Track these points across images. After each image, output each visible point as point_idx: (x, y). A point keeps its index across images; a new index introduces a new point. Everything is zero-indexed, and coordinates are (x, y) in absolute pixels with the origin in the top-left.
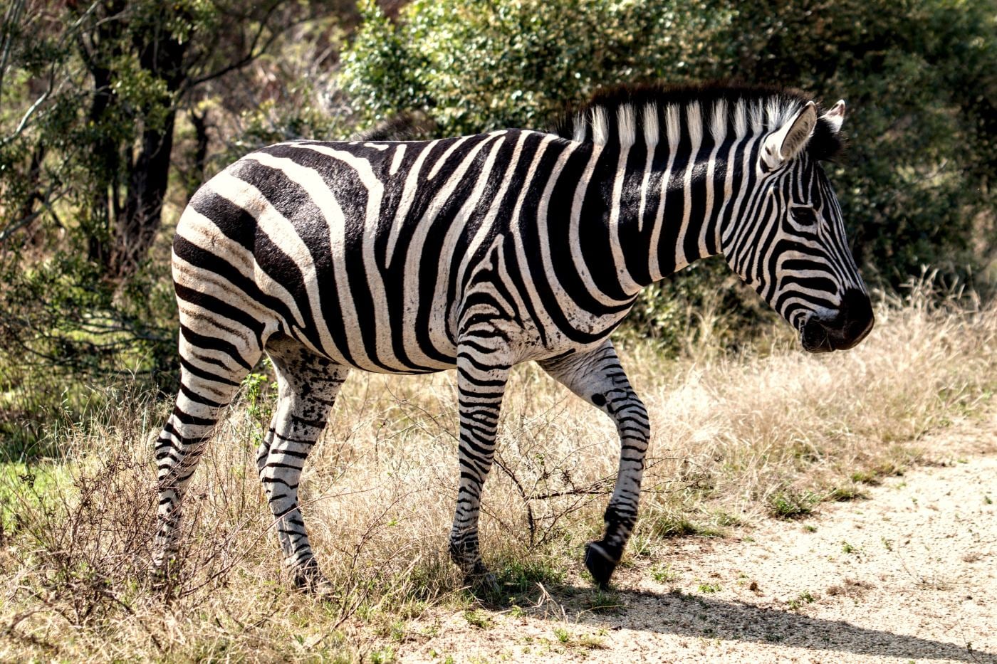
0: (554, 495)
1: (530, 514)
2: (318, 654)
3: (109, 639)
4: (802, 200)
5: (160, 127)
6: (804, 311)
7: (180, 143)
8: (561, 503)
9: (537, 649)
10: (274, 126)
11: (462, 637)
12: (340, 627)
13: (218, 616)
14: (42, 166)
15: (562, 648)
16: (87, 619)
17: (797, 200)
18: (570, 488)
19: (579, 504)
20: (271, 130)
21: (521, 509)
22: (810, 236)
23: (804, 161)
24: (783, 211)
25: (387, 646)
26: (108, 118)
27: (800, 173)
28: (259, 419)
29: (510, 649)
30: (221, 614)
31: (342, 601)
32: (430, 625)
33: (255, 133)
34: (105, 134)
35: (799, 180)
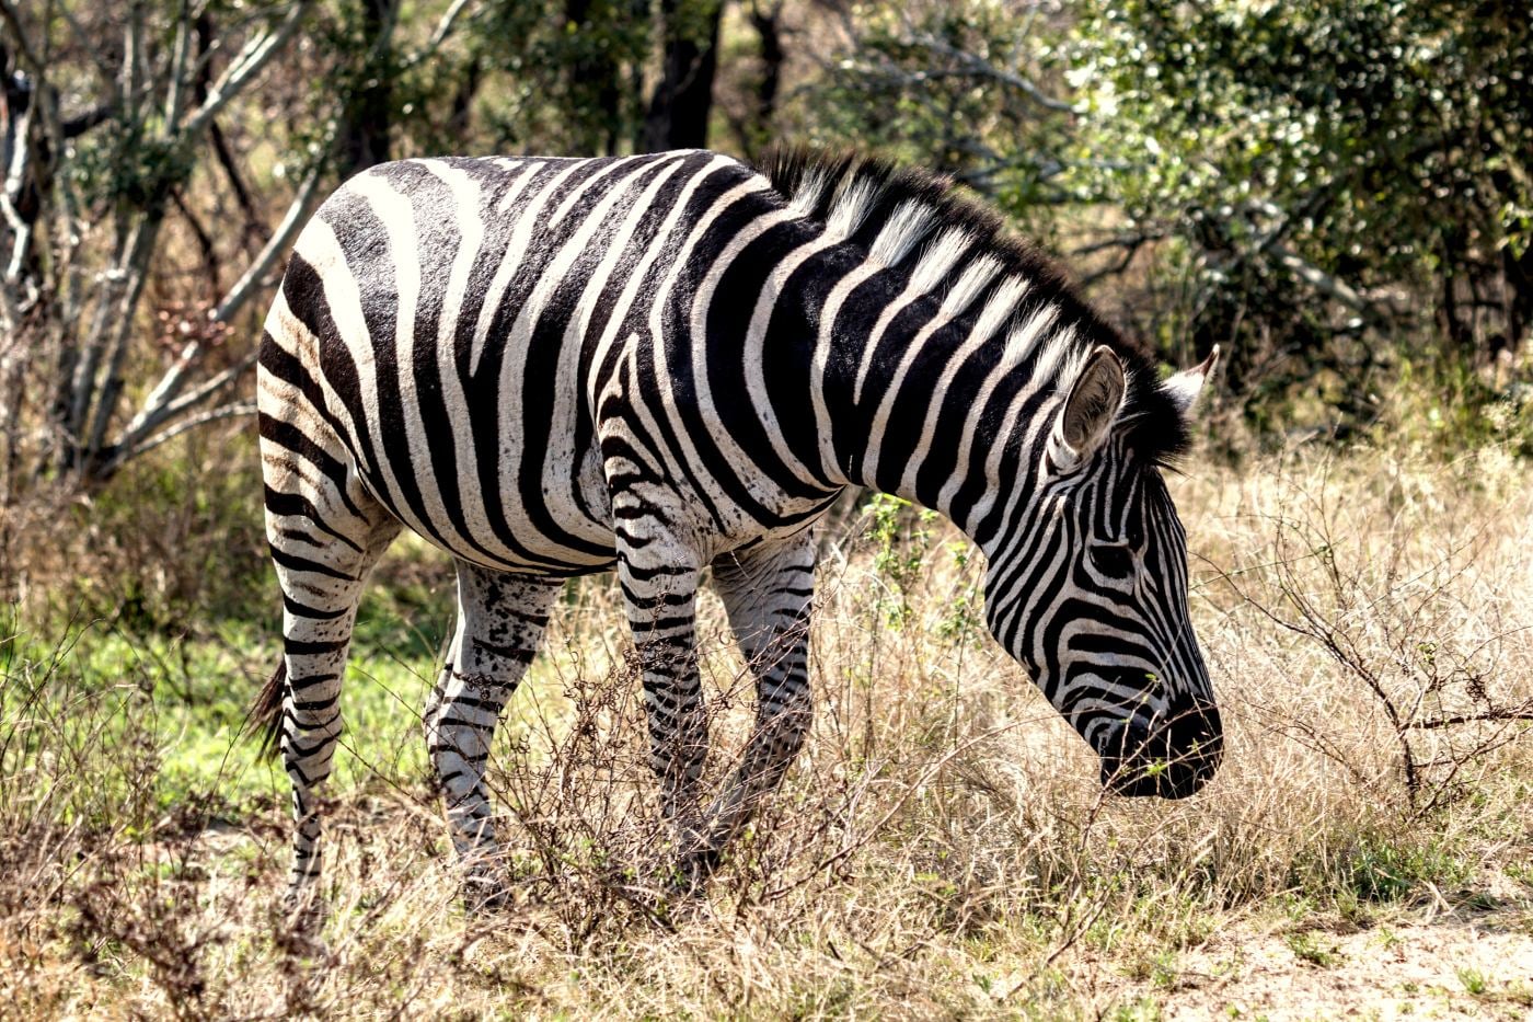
0: (1452, 721)
1: (1407, 757)
2: (1018, 1010)
3: (629, 980)
4: (1110, 533)
5: (700, 34)
6: (1107, 721)
7: (729, 65)
8: (1467, 736)
9: (1425, 1006)
10: (914, 31)
11: (1285, 981)
12: (1056, 962)
13: (831, 939)
14: (475, 107)
15: (1471, 1005)
16: (591, 940)
17: (1100, 534)
18: (1483, 708)
19: (1500, 739)
20: (907, 40)
21: (1390, 746)
22: (1119, 598)
23: (1120, 464)
24: (1076, 550)
25: (1145, 996)
26: (604, 16)
27: (1111, 485)
28: (897, 577)
29: (1375, 1005)
30: (835, 935)
31: (1063, 913)
32: (1223, 959)
33: (877, 45)
34: (597, 45)
35: (1108, 498)
